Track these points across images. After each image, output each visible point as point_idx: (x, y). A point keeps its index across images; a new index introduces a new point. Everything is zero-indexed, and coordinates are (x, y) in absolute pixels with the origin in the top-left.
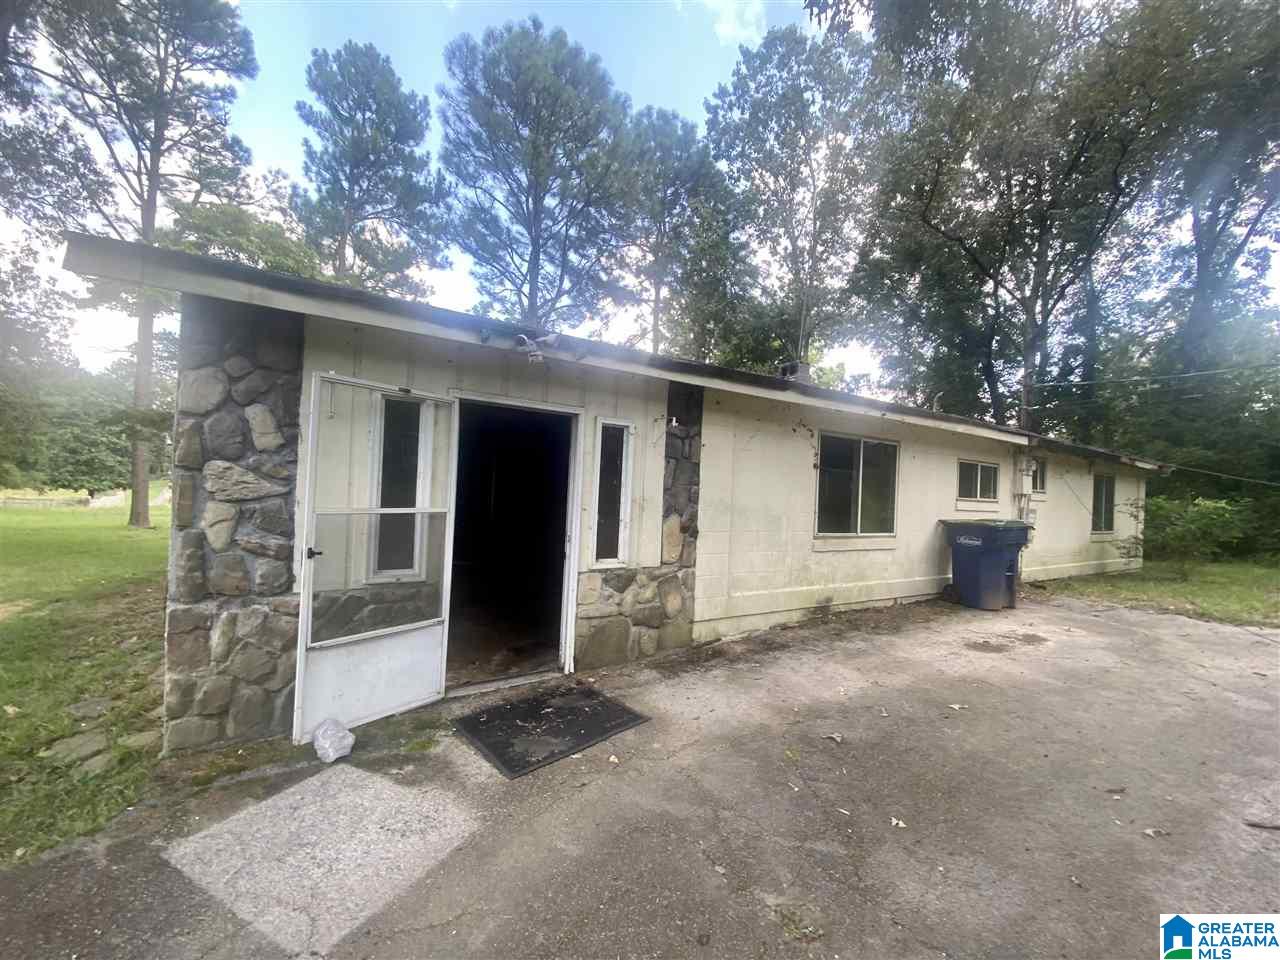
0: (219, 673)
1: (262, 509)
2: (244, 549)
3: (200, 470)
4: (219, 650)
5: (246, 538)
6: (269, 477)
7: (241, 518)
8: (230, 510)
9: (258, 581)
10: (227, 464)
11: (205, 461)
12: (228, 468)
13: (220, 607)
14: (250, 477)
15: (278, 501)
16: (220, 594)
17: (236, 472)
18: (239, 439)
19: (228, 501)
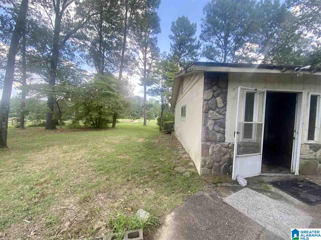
0: (211, 159)
1: (219, 122)
2: (216, 131)
3: (208, 113)
4: (211, 153)
5: (216, 128)
6: (220, 114)
7: (215, 124)
8: (213, 122)
9: (218, 138)
10: (213, 111)
11: (209, 111)
12: (213, 112)
13: (211, 144)
14: (217, 114)
15: (222, 120)
16: (211, 141)
17: (215, 113)
18: (215, 105)
19: (213, 120)
